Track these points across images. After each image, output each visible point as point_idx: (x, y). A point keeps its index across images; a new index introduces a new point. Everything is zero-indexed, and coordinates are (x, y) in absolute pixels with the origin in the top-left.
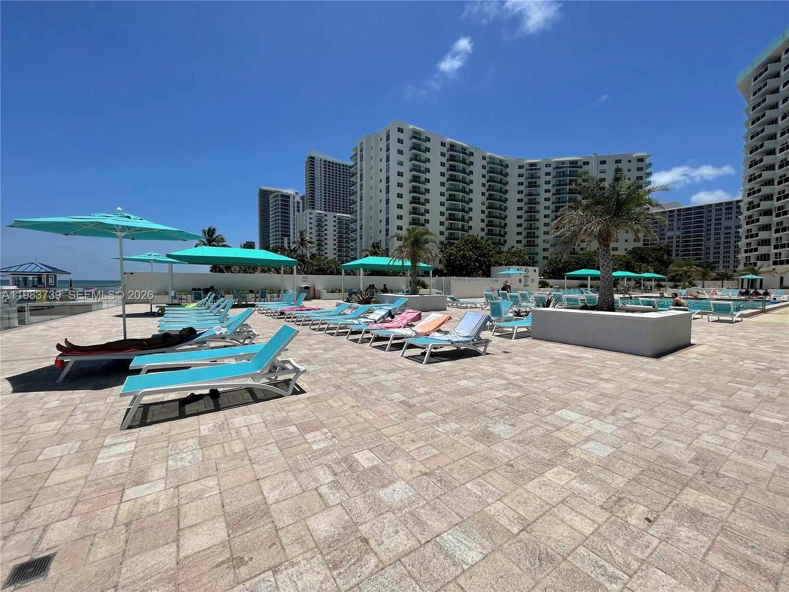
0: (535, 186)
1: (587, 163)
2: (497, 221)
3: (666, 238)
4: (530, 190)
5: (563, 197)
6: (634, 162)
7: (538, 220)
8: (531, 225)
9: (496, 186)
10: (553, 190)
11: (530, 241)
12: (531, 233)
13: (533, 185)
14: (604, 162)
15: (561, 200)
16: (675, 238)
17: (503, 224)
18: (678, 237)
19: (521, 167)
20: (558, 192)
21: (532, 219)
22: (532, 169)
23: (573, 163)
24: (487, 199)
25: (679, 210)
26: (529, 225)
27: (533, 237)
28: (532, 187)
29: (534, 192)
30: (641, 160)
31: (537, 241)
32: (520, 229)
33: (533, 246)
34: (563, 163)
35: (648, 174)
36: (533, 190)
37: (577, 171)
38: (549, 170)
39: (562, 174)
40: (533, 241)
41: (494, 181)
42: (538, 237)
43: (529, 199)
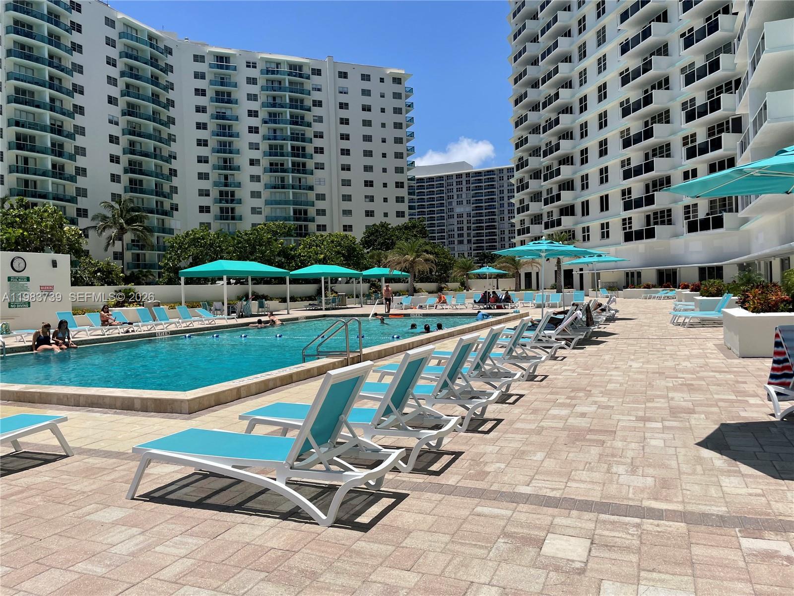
0: (229, 102)
1: (317, 72)
2: (150, 163)
3: (455, 216)
4: (221, 108)
5: (282, 129)
6: (388, 81)
7: (238, 168)
8: (226, 177)
9: (144, 88)
10: (263, 114)
11: (227, 209)
12: (227, 193)
13: (224, 98)
14: (344, 75)
15: (278, 133)
16: (465, 216)
17: (166, 172)
18: (469, 215)
19: (198, 58)
20: (273, 118)
21: (227, 165)
22: (221, 67)
23: (296, 69)
24: (124, 114)
25: (468, 175)
26: (222, 178)
27: (232, 201)
28: (223, 101)
29: (228, 113)
30: (397, 80)
31: (240, 210)
32: (205, 185)
33: (233, 218)
34: (278, 64)
35: (409, 106)
36: (226, 108)
37: (302, 84)
38: (254, 73)
39: (276, 85)
40: (233, 209)
41: (137, 77)
42: (240, 202)
43: (219, 125)
